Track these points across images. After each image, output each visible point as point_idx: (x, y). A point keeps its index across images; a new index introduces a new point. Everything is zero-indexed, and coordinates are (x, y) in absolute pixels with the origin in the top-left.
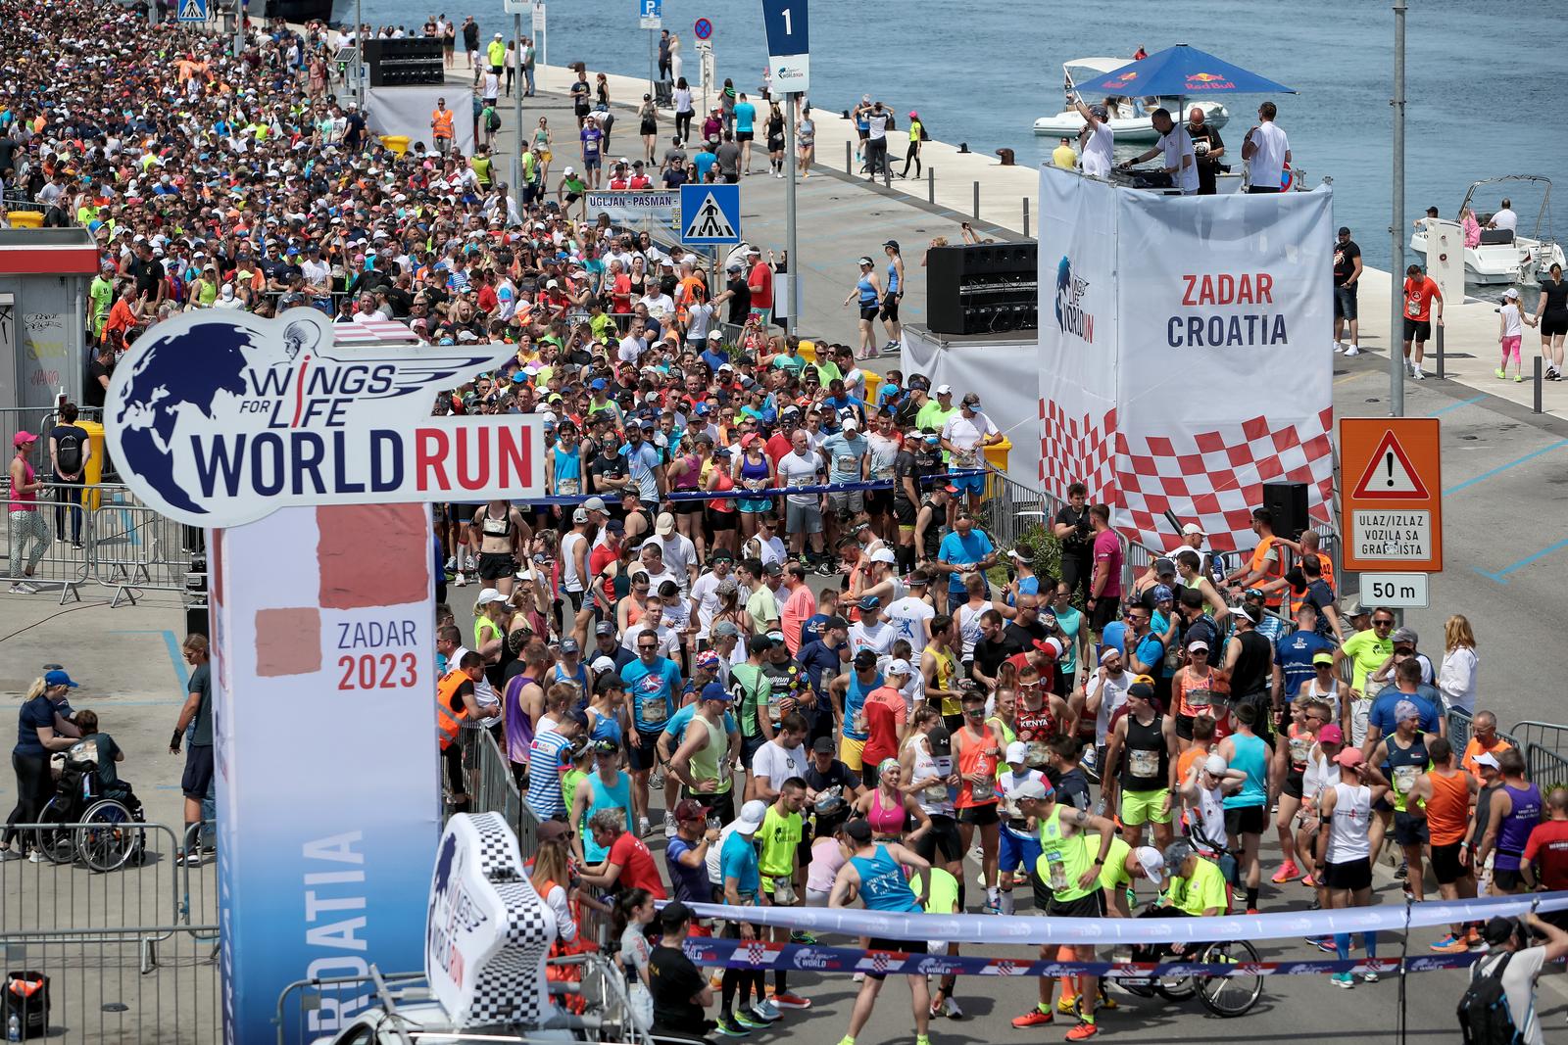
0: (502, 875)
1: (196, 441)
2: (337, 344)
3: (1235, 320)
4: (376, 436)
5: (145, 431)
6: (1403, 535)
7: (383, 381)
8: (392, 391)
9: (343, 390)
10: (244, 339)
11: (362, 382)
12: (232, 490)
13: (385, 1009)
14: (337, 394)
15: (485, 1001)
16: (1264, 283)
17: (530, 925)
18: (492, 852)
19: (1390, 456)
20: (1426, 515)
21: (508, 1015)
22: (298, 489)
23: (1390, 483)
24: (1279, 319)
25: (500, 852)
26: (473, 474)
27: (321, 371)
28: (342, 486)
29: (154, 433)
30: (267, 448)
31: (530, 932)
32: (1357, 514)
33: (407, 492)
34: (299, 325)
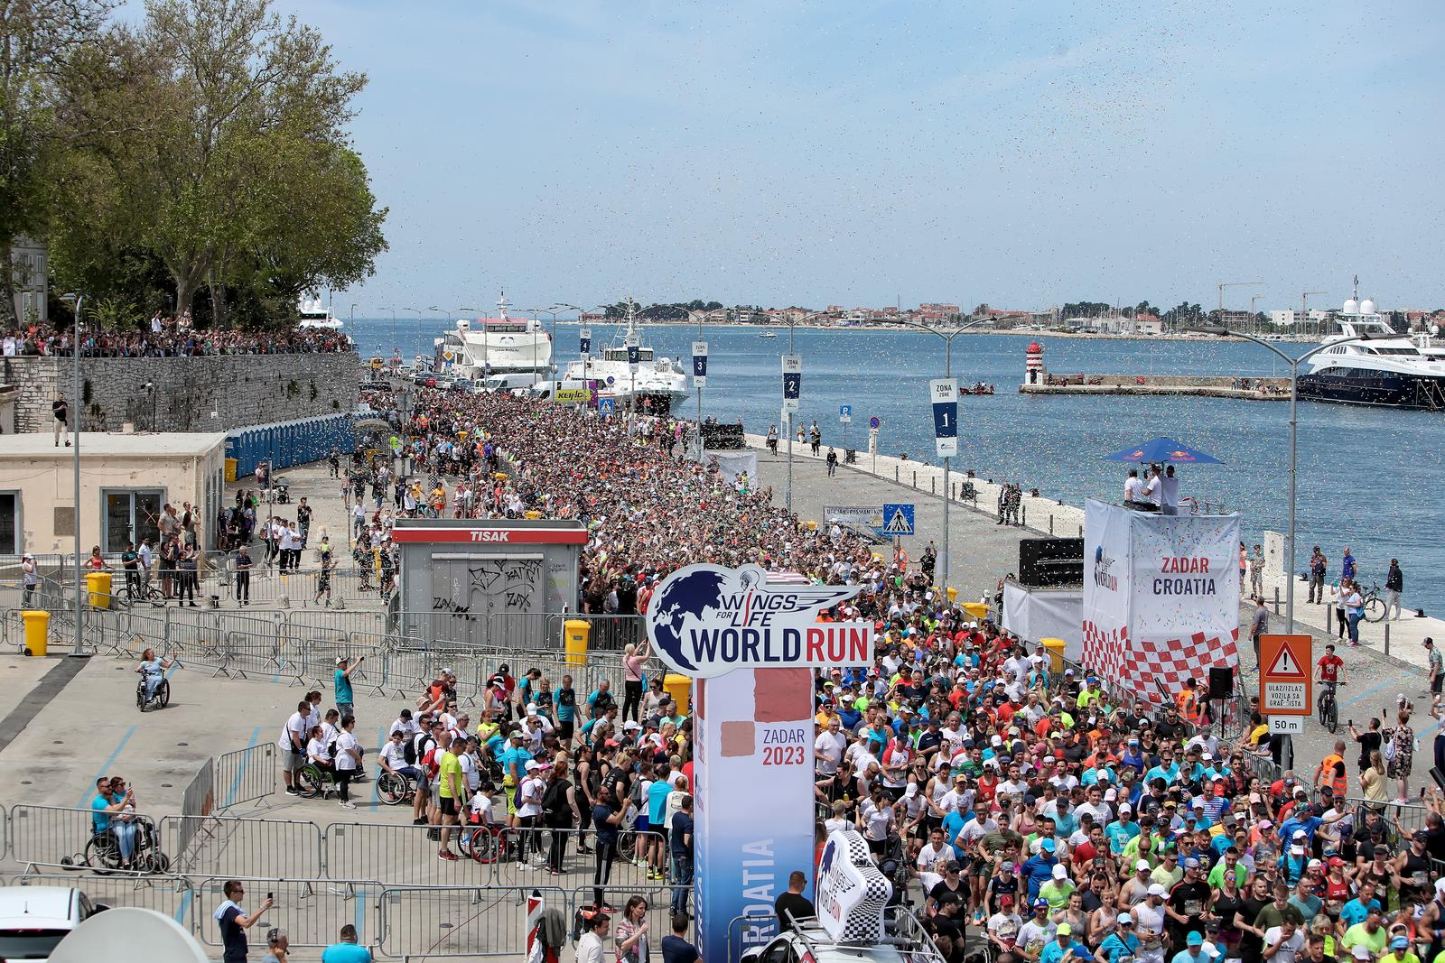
0: (861, 863)
1: (693, 632)
2: (767, 583)
3: (1189, 581)
4: (787, 632)
5: (667, 626)
6: (1291, 696)
7: (790, 603)
8: (795, 608)
9: (770, 607)
10: (720, 580)
11: (780, 603)
12: (711, 658)
13: (796, 932)
14: (767, 609)
15: (852, 928)
16: (1204, 563)
17: (879, 889)
18: (855, 851)
19: (1285, 655)
20: (1303, 685)
21: (864, 936)
22: (745, 659)
23: (1285, 669)
24: (1212, 581)
25: (860, 851)
26: (837, 653)
27: (759, 597)
28: (768, 658)
29: (672, 627)
30: (730, 637)
31: (879, 893)
32: (1268, 685)
33: (802, 661)
34: (749, 573)
